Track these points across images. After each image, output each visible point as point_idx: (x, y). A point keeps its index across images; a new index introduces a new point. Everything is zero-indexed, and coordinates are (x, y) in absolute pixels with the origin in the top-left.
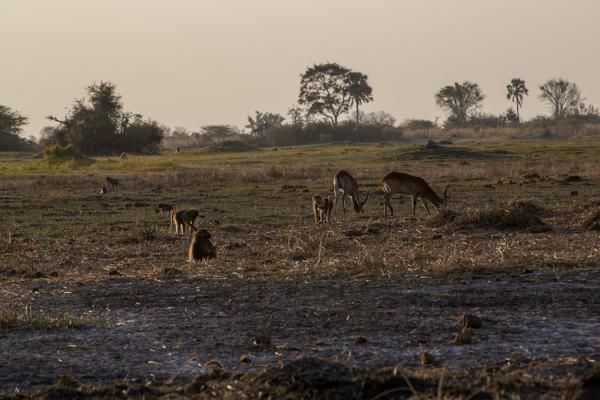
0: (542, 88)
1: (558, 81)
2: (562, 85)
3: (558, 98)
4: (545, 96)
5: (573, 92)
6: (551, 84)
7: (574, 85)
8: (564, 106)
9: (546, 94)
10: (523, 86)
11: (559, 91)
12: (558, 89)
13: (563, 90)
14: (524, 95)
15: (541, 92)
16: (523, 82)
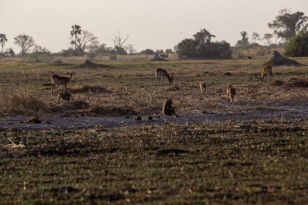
0: (15, 39)
1: (23, 35)
2: (25, 37)
3: (23, 44)
4: (17, 43)
5: (31, 41)
6: (20, 37)
7: (31, 38)
8: (26, 48)
9: (17, 42)
10: (5, 38)
11: (23, 40)
12: (24, 39)
13: (26, 40)
14: (5, 42)
15: (15, 41)
16: (5, 35)
